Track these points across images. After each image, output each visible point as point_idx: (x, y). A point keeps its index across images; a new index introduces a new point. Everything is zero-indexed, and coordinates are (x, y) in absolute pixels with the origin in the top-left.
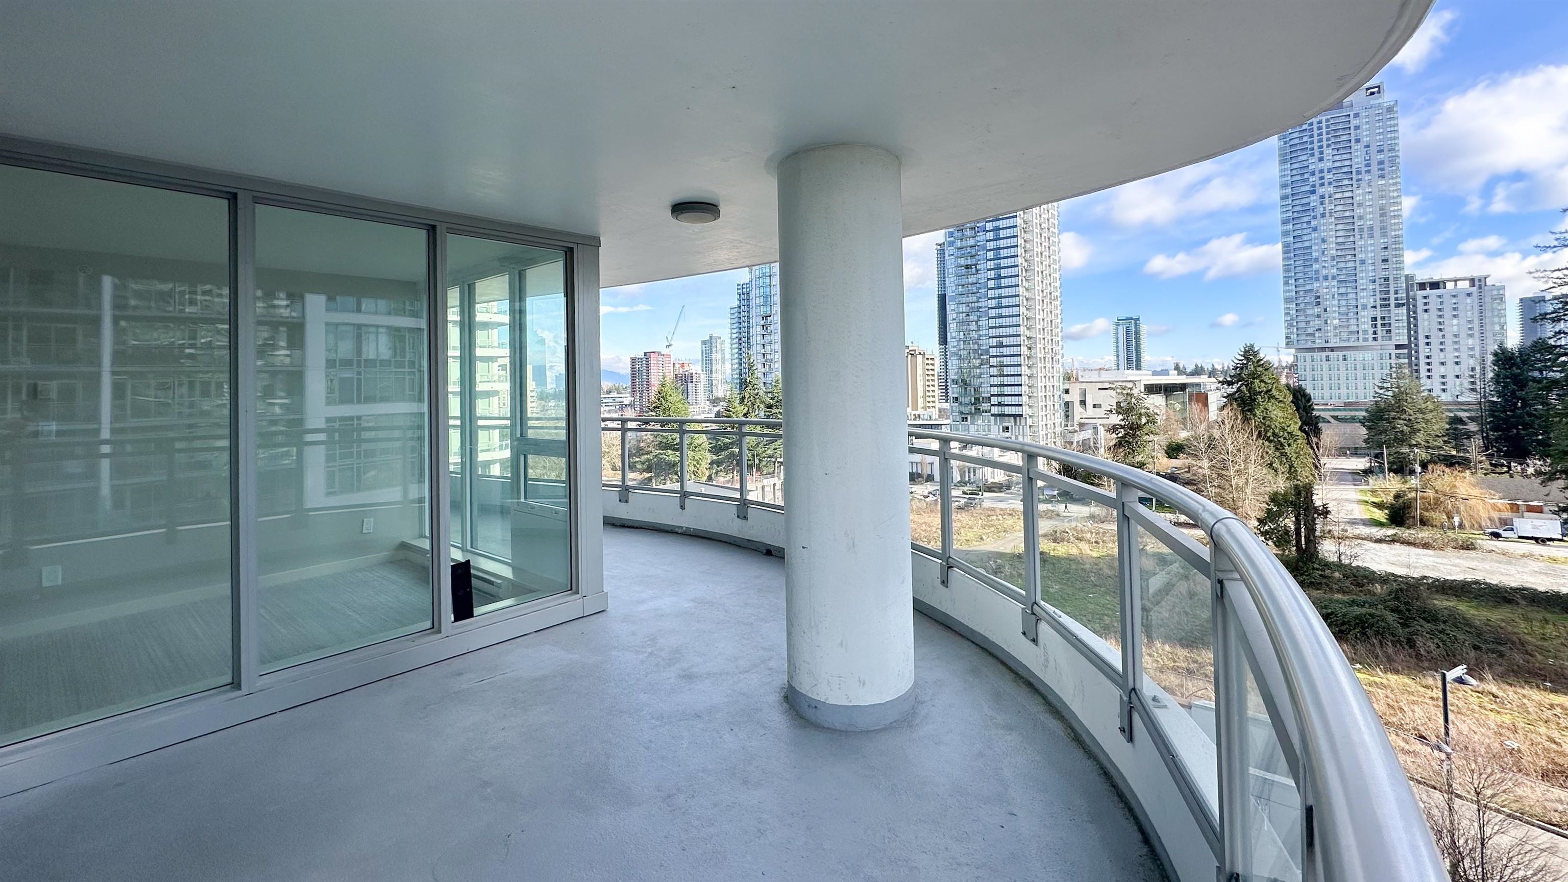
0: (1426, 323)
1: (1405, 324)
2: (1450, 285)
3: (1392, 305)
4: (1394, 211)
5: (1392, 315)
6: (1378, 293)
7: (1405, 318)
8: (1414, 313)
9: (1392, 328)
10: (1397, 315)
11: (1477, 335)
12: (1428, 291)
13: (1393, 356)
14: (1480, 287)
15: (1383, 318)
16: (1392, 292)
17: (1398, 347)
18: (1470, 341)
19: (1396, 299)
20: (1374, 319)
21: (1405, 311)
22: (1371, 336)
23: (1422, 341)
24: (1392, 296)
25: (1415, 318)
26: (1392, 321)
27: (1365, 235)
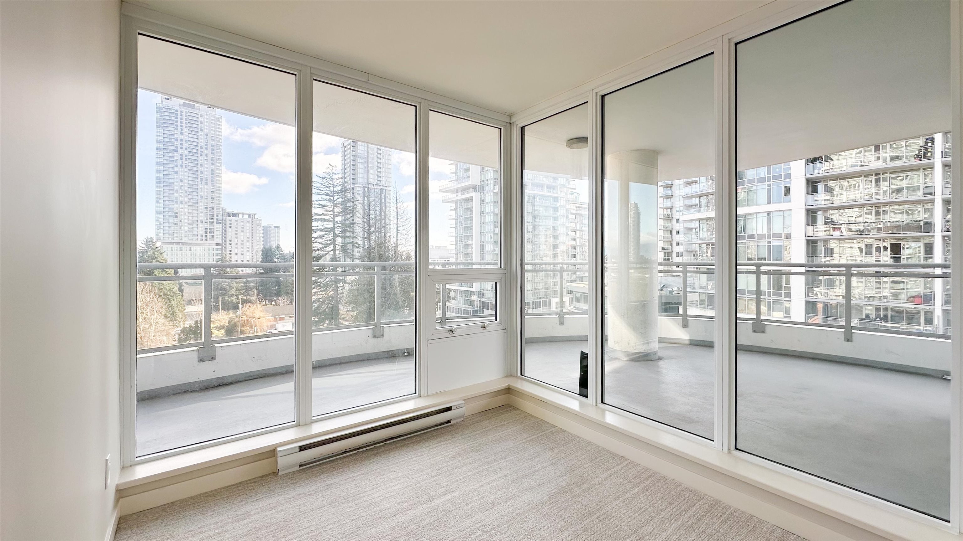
0: (230, 234)
1: (221, 233)
2: (241, 216)
3: (215, 222)
4: (218, 173)
5: (215, 228)
6: (209, 215)
7: (221, 230)
8: (225, 228)
9: (215, 235)
10: (217, 228)
11: (250, 241)
12: (231, 218)
13: (215, 250)
14: (252, 219)
15: (210, 229)
16: (215, 216)
17: (217, 245)
18: (248, 244)
19: (217, 220)
20: (206, 229)
21: (221, 226)
22: (204, 238)
23: (228, 242)
24: (215, 218)
25: (225, 231)
26: (215, 231)
27: (204, 183)
